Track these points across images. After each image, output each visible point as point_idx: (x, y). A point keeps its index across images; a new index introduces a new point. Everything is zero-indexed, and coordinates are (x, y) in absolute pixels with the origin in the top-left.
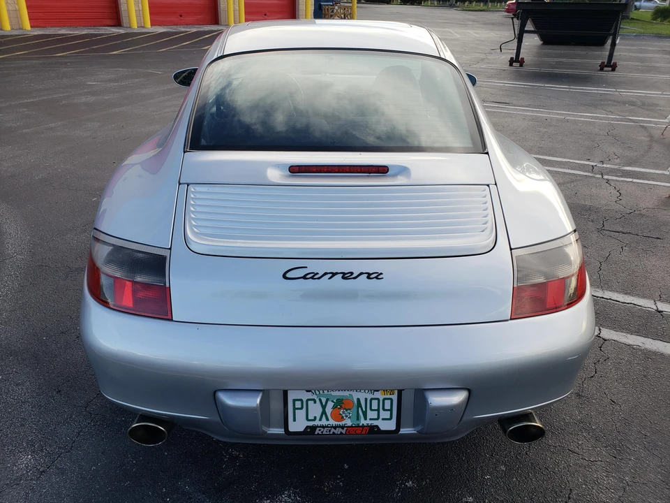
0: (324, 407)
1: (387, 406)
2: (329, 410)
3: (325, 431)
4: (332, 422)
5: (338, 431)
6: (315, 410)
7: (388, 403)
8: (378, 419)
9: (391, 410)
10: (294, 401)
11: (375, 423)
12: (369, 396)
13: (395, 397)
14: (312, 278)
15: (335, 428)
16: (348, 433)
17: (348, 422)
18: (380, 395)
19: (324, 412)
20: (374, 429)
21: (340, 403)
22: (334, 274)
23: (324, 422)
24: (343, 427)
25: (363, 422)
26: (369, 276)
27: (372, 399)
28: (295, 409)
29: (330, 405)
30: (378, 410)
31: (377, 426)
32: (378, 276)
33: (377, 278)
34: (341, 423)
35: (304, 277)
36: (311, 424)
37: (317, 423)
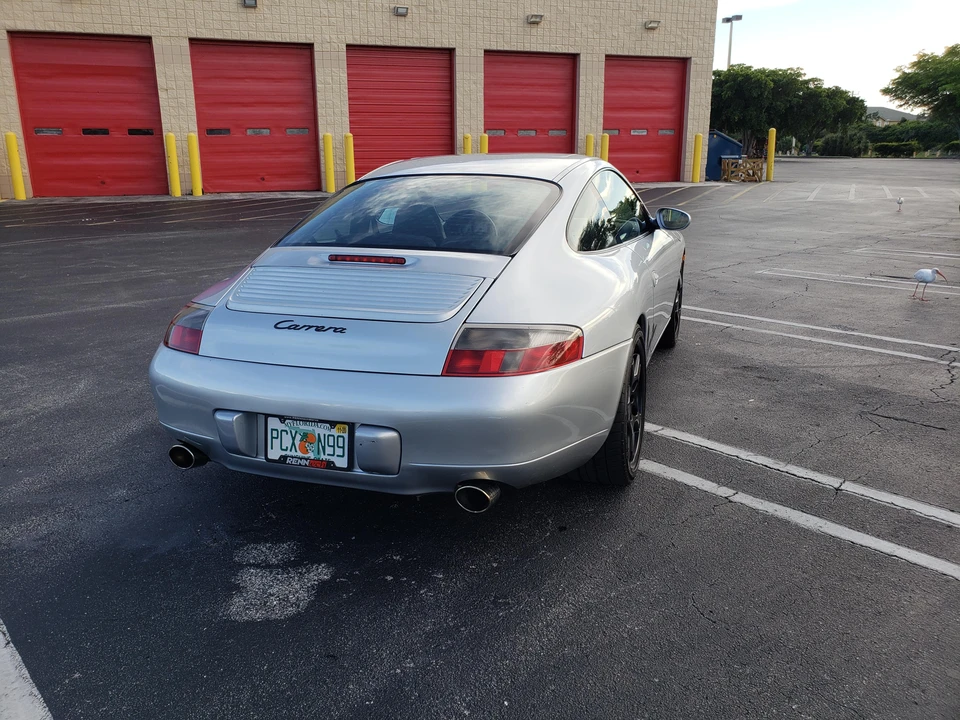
0: (294, 439)
1: (341, 444)
2: (297, 443)
3: (294, 461)
4: (300, 454)
5: (303, 462)
6: (287, 441)
7: (341, 440)
8: (333, 455)
9: (343, 447)
10: (272, 430)
11: (332, 459)
12: (327, 433)
13: (346, 435)
14: (294, 329)
15: (301, 459)
16: (311, 465)
17: (311, 455)
18: (335, 432)
19: (293, 444)
20: (330, 465)
21: (305, 436)
22: (310, 327)
23: (293, 453)
24: (306, 459)
25: (323, 457)
26: (335, 330)
27: (329, 435)
28: (272, 438)
29: (298, 437)
30: (333, 446)
31: (333, 462)
32: (342, 330)
33: (341, 332)
34: (306, 456)
35: (289, 328)
36: (284, 453)
37: (288, 453)
